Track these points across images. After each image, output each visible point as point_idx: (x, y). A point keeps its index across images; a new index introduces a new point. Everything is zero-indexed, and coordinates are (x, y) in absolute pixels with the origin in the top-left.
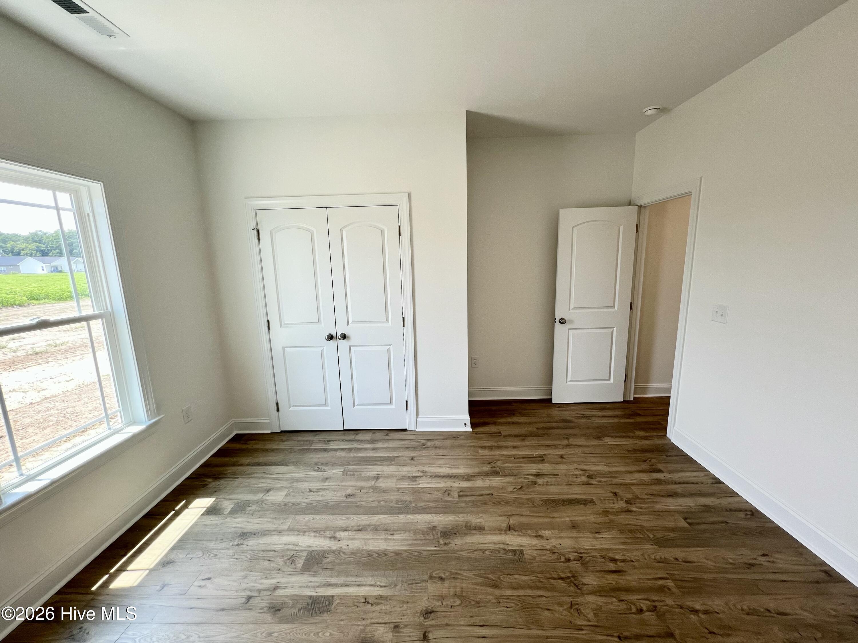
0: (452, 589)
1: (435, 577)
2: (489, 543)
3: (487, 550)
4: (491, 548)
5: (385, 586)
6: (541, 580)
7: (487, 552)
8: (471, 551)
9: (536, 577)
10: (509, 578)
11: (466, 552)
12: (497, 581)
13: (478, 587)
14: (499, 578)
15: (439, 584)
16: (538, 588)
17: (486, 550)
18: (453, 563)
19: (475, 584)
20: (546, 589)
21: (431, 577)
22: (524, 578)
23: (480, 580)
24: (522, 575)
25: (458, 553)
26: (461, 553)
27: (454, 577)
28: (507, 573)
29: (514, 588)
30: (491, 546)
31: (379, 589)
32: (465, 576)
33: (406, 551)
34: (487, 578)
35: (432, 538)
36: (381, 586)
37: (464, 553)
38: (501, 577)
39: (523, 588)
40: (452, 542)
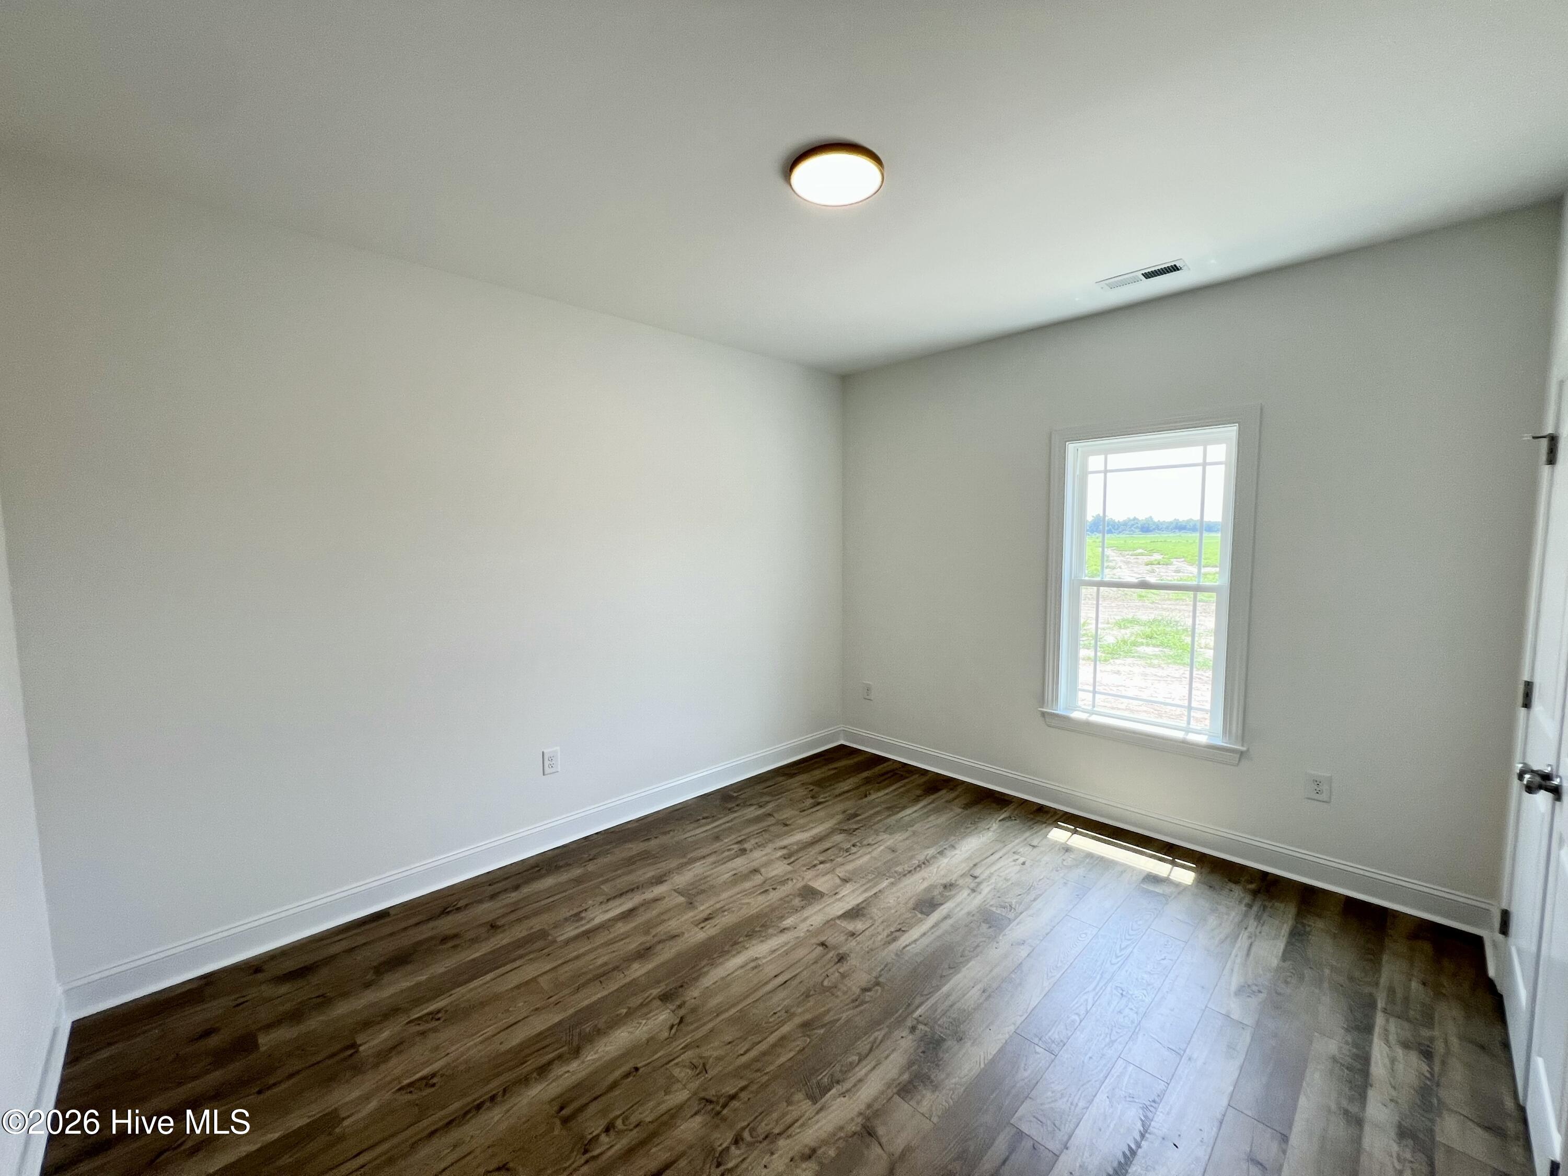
0: (845, 989)
1: (874, 986)
2: (866, 1075)
3: (858, 1064)
4: (857, 1069)
5: (904, 948)
6: (759, 1074)
7: (856, 1058)
8: (875, 1045)
9: (767, 1073)
10: (798, 1045)
11: (880, 1038)
12: (809, 1030)
13: (823, 1009)
14: (809, 1036)
15: (864, 984)
16: (756, 1060)
17: (860, 1061)
18: (876, 1013)
19: (829, 1011)
20: (746, 1066)
21: (878, 984)
22: (782, 1059)
23: (827, 1019)
24: (786, 1062)
25: (887, 1030)
26: (883, 1032)
27: (857, 1002)
28: (806, 1049)
29: (783, 1038)
30: (861, 1072)
31: (907, 943)
32: (847, 1010)
33: (938, 988)
34: (823, 1026)
35: (939, 1022)
36: (907, 946)
37: (879, 1035)
38: (808, 1040)
39: (774, 1046)
40: (911, 1037)
